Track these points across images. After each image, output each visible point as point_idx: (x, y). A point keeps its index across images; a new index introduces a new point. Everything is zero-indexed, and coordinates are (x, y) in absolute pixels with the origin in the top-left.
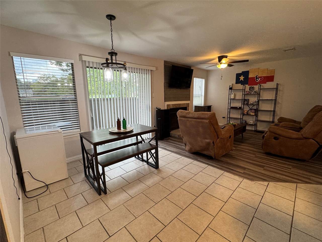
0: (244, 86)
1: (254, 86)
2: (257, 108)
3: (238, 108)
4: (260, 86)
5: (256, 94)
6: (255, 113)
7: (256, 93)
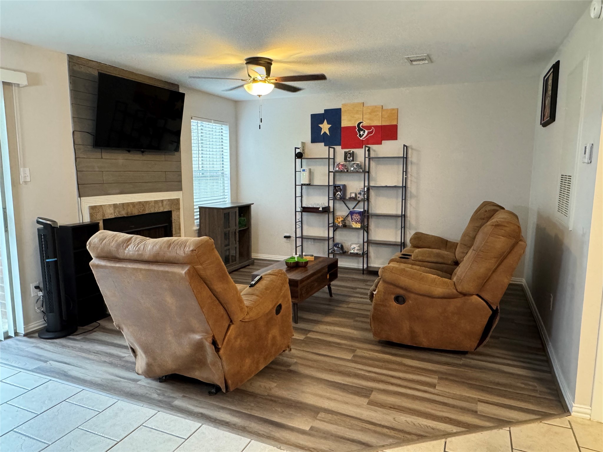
0: (332, 150)
1: (356, 150)
2: (366, 209)
3: (321, 209)
4: (369, 150)
5: (360, 172)
6: (362, 222)
7: (361, 168)
